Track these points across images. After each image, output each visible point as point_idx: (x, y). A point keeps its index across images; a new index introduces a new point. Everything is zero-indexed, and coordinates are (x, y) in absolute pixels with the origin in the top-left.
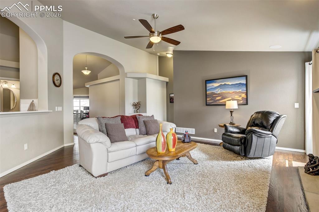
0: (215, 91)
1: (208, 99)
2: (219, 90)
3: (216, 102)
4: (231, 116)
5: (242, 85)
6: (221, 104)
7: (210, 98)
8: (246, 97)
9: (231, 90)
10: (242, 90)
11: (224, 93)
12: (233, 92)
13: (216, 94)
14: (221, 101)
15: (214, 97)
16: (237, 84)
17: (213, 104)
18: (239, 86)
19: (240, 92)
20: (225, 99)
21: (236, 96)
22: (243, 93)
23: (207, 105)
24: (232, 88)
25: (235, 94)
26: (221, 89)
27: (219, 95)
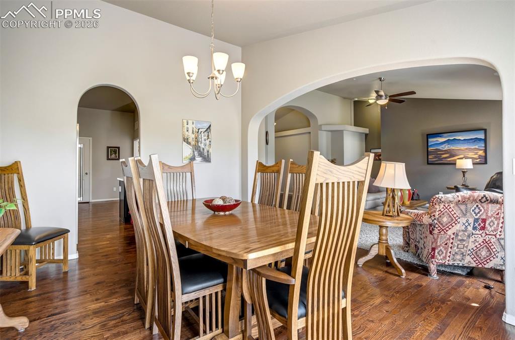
0: (440, 147)
1: (430, 157)
2: (447, 147)
3: (442, 160)
4: (464, 176)
5: (479, 140)
6: (448, 162)
7: (433, 156)
8: (484, 155)
9: (463, 147)
10: (479, 147)
11: (453, 150)
12: (466, 149)
13: (443, 151)
14: (449, 159)
15: (439, 154)
16: (471, 139)
17: (436, 162)
18: (475, 141)
19: (475, 148)
20: (454, 156)
21: (470, 154)
22: (481, 150)
23: (428, 164)
24: (465, 143)
25: (469, 150)
26: (448, 144)
27: (446, 152)
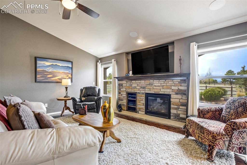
0: (47, 69)
1: (38, 76)
2: (51, 69)
3: (47, 79)
5: (69, 68)
7: (41, 75)
8: (71, 77)
9: (61, 71)
10: (69, 72)
11: (55, 72)
12: (63, 72)
13: (48, 72)
14: (52, 79)
15: (45, 74)
16: (65, 66)
17: (44, 81)
18: (67, 68)
19: (67, 73)
20: (55, 77)
21: (65, 76)
22: (70, 74)
23: (36, 81)
24: (62, 69)
25: (64, 74)
26: (52, 68)
27: (50, 73)
